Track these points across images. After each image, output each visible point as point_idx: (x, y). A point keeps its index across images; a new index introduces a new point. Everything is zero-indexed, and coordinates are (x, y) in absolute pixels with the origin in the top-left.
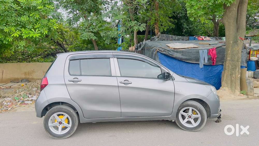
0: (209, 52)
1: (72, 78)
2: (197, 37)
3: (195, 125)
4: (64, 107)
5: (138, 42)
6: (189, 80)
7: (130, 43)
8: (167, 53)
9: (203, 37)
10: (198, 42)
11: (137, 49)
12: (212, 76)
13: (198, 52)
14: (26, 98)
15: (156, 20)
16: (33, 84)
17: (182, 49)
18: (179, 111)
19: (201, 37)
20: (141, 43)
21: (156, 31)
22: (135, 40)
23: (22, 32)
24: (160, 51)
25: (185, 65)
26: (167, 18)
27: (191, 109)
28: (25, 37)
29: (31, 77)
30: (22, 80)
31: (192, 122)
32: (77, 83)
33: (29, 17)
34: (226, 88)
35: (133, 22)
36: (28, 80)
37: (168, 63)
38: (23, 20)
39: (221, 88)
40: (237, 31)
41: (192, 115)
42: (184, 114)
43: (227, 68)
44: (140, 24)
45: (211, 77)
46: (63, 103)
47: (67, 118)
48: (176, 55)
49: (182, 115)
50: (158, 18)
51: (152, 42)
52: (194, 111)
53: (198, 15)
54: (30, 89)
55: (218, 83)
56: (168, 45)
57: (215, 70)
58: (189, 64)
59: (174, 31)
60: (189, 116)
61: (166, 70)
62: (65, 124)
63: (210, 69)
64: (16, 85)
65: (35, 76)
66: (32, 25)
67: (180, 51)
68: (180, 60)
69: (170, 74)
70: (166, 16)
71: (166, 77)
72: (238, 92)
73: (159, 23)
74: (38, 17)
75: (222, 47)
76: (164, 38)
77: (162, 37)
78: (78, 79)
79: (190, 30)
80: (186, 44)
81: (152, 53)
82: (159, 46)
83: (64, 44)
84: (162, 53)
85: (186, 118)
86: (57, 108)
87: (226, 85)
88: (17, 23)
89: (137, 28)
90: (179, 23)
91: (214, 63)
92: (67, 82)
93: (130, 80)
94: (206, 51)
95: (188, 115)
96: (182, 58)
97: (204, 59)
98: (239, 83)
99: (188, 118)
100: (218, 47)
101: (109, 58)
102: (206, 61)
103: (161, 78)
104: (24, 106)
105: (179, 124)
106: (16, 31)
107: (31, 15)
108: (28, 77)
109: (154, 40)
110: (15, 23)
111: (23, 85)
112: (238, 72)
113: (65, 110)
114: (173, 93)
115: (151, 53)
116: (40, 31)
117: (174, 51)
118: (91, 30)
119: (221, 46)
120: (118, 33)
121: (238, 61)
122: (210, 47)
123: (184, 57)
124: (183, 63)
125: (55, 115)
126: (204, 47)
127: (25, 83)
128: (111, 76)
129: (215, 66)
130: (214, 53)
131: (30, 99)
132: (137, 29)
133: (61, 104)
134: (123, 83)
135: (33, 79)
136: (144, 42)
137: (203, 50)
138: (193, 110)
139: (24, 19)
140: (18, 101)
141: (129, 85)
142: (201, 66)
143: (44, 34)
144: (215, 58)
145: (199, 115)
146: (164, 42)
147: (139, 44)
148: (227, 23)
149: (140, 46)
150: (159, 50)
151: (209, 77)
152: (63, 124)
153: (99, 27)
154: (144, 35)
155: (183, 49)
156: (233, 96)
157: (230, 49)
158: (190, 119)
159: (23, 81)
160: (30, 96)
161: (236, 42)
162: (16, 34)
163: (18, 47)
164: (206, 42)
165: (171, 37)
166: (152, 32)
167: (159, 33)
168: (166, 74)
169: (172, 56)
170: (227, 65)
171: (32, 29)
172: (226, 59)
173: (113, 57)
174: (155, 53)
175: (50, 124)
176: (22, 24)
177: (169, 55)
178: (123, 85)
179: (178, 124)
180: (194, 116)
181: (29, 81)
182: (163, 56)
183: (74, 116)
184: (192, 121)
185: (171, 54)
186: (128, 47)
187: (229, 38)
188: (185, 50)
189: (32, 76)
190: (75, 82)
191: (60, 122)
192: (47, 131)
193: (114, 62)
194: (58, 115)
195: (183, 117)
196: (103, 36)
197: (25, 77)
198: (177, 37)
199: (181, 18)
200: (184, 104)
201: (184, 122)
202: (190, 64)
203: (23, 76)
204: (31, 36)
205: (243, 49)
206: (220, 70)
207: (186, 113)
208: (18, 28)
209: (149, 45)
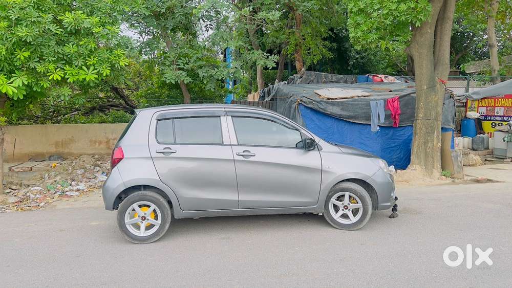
0: (387, 103)
1: (161, 148)
2: (371, 77)
3: (354, 219)
4: (149, 193)
5: (265, 83)
6: (344, 150)
7: (249, 87)
8: (316, 107)
9: (383, 77)
10: (371, 85)
11: (263, 98)
12: (395, 146)
13: (369, 105)
14: (67, 186)
15: (296, 45)
16: (76, 163)
17: (342, 98)
18: (329, 198)
19: (379, 76)
20: (271, 86)
21: (298, 65)
22: (259, 80)
23: (65, 72)
24: (303, 103)
25: (347, 127)
26: (319, 41)
27: (347, 194)
28: (70, 80)
29: (66, 151)
30: (50, 157)
31: (349, 216)
32: (170, 156)
33: (78, 45)
34: (418, 167)
35: (255, 52)
36: (61, 157)
37: (318, 123)
38: (68, 51)
39: (409, 166)
40: (435, 68)
41: (349, 204)
42: (338, 203)
43: (418, 131)
44: (268, 57)
45: (393, 148)
46: (146, 187)
47: (154, 211)
48: (330, 110)
49: (334, 204)
50: (301, 41)
51: (289, 86)
52: (352, 199)
53: (369, 41)
54: (70, 172)
55: (406, 159)
56: (318, 92)
57: (400, 136)
58: (353, 125)
59: (333, 63)
60: (344, 207)
61: (309, 135)
62: (151, 220)
63: (391, 133)
64: (41, 165)
65: (74, 149)
66: (82, 60)
67: (338, 102)
68: (339, 119)
69: (314, 141)
70: (317, 36)
71: (308, 145)
72: (437, 172)
73: (303, 52)
74: (93, 46)
75: (412, 95)
76: (312, 79)
77: (308, 76)
78: (171, 149)
79: (362, 61)
80: (350, 91)
81: (290, 107)
82: (301, 94)
83: (124, 89)
84: (307, 106)
85: (341, 209)
86: (137, 196)
87: (416, 161)
88: (58, 56)
89: (262, 63)
90: (342, 48)
91: (395, 123)
92: (154, 155)
93: (252, 150)
94: (382, 102)
95: (343, 204)
96: (341, 115)
97: (378, 117)
98: (439, 158)
99: (343, 210)
100: (406, 95)
101: (220, 116)
102: (382, 120)
103: (302, 148)
104: (67, 199)
105: (329, 219)
106: (56, 71)
107: (81, 43)
108: (61, 150)
109: (293, 83)
110: (54, 57)
111: (55, 166)
112: (437, 137)
113: (152, 198)
114: (319, 170)
115: (287, 106)
116: (96, 69)
117: (327, 103)
118: (182, 66)
119: (410, 94)
120: (229, 72)
121: (437, 121)
122: (390, 96)
123: (344, 113)
124: (343, 124)
125: (135, 206)
126: (381, 95)
127: (58, 162)
128: (222, 144)
129: (399, 129)
130: (395, 106)
131: (75, 188)
132: (262, 66)
133: (142, 189)
134: (241, 155)
135: (71, 154)
136: (276, 84)
137: (378, 101)
138: (350, 197)
139: (70, 49)
140: (54, 192)
141: (252, 159)
142: (375, 128)
143: (104, 75)
144: (397, 114)
145: (360, 205)
146: (311, 87)
147: (266, 89)
148: (417, 54)
149: (269, 93)
150: (301, 101)
151: (389, 148)
152: (148, 219)
153: (195, 61)
154: (276, 71)
155: (344, 100)
156: (428, 180)
157: (423, 99)
158: (346, 212)
159: (52, 158)
160: (73, 183)
161: (432, 87)
162: (57, 76)
163: (59, 97)
164: (384, 87)
165: (324, 76)
166: (292, 65)
167: (303, 69)
168: (308, 141)
169: (323, 111)
170: (418, 126)
171: (84, 67)
172: (417, 116)
173: (225, 114)
174: (294, 106)
175: (127, 220)
176: (65, 58)
177: (319, 109)
178: (241, 158)
179: (327, 219)
180: (353, 206)
181: (65, 159)
182: (309, 111)
183: (164, 207)
184: (350, 214)
185: (323, 108)
186: (246, 94)
187: (421, 81)
188: (347, 101)
189: (68, 148)
190: (166, 154)
191: (143, 217)
192: (123, 230)
193: (227, 123)
194: (140, 206)
195: (336, 208)
196: (203, 77)
197: (56, 151)
198: (335, 77)
199: (344, 40)
200: (338, 187)
201: (336, 216)
202: (357, 126)
203: (53, 150)
204: (81, 78)
205: (448, 99)
206: (409, 136)
207: (341, 201)
208: (59, 65)
209: (284, 91)
